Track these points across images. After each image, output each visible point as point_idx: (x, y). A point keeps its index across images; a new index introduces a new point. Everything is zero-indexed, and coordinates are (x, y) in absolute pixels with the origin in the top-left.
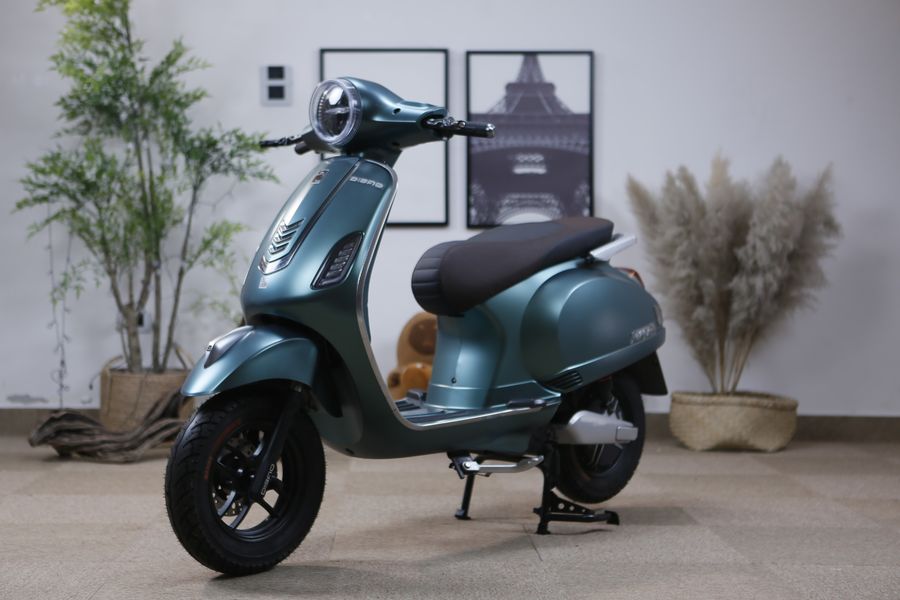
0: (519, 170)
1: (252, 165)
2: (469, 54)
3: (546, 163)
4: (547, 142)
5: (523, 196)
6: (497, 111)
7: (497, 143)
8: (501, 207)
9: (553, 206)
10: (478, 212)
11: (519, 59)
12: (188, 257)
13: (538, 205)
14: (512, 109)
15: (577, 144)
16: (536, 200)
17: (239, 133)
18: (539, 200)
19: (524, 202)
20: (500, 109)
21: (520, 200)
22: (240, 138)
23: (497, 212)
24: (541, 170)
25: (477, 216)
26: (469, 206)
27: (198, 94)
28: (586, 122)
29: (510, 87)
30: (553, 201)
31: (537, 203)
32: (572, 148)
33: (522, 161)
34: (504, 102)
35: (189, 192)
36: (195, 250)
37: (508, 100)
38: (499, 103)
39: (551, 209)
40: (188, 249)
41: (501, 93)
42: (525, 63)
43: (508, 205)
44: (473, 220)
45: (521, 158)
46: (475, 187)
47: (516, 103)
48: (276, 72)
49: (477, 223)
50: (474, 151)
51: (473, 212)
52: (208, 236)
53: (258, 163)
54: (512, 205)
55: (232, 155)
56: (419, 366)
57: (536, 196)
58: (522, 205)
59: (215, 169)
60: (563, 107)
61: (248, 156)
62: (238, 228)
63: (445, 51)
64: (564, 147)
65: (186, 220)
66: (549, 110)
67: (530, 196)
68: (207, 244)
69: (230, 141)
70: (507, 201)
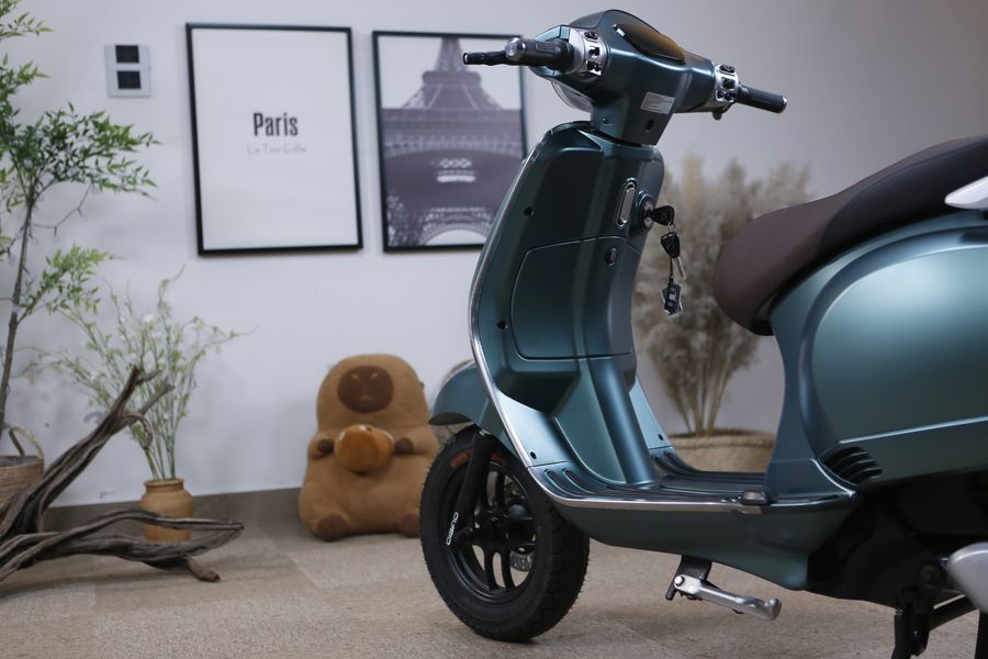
0: (443, 179)
1: (115, 166)
2: (376, 35)
3: (474, 168)
4: (473, 144)
5: (450, 210)
6: (413, 105)
7: (416, 145)
8: (425, 223)
9: (485, 221)
10: (397, 231)
11: (438, 42)
12: (22, 300)
13: (468, 221)
14: (431, 103)
15: (509, 146)
16: (464, 214)
17: (101, 120)
18: (469, 214)
19: (451, 218)
20: (417, 103)
21: (447, 214)
22: (101, 127)
23: (421, 230)
24: (469, 179)
25: (396, 235)
26: (385, 225)
27: (30, 71)
28: (518, 120)
29: (427, 76)
30: (485, 215)
31: (465, 218)
32: (503, 151)
33: (446, 166)
34: (421, 95)
35: (21, 209)
36: (35, 288)
37: (427, 92)
38: (416, 96)
39: (482, 224)
40: (24, 288)
41: (419, 84)
42: (444, 48)
43: (431, 221)
44: (392, 241)
45: (446, 163)
46: (392, 200)
47: (436, 95)
48: (127, 53)
49: (396, 244)
50: (387, 155)
51: (391, 231)
52: (52, 270)
53: (125, 164)
54: (438, 222)
55: (86, 153)
56: (363, 428)
57: (465, 210)
58: (450, 222)
59: (58, 178)
60: (490, 101)
61: (110, 156)
62: (96, 257)
63: (348, 31)
64: (494, 150)
65: (16, 249)
66: (475, 106)
67: (458, 210)
68: (50, 281)
69: (86, 131)
70: (431, 216)
